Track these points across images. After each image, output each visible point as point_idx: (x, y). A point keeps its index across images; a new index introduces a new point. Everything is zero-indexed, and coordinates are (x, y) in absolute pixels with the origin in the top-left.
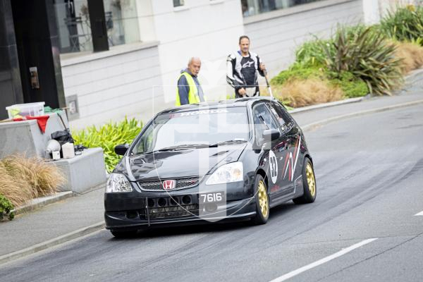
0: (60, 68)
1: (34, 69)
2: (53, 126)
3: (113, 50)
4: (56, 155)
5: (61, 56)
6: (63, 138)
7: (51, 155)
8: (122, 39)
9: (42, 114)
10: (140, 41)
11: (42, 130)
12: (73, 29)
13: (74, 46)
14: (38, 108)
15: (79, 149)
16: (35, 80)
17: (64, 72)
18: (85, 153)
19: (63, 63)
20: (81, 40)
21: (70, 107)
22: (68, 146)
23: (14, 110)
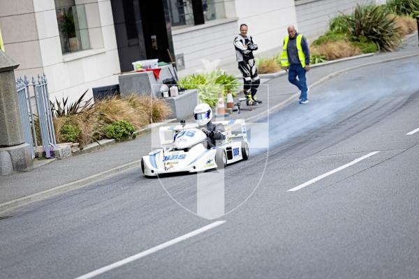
0: (171, 36)
1: (154, 37)
2: (164, 75)
3: (207, 24)
4: (166, 95)
5: (172, 28)
6: (171, 82)
7: (162, 94)
8: (213, 17)
9: (157, 67)
10: (225, 17)
11: (156, 77)
12: (181, 10)
13: (182, 22)
14: (154, 63)
15: (182, 90)
16: (155, 44)
17: (174, 39)
18: (186, 93)
19: (173, 33)
20: (187, 17)
21: (179, 62)
22: (174, 88)
23: (138, 65)
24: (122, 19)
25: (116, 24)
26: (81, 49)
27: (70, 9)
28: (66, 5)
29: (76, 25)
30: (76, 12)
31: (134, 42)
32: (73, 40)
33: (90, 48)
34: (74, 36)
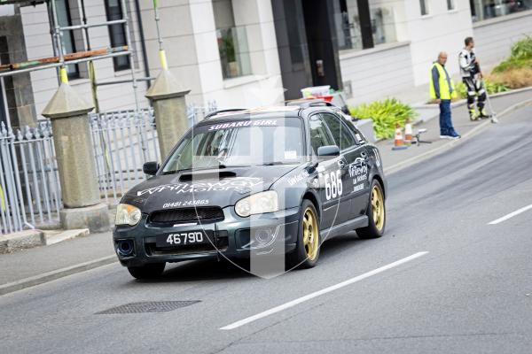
0: (339, 61)
1: (320, 62)
3: (377, 48)
5: (340, 52)
8: (383, 38)
9: (328, 95)
10: (396, 41)
12: (347, 32)
13: (348, 45)
14: (325, 90)
16: (321, 70)
17: (342, 64)
19: (341, 57)
20: (353, 40)
21: (347, 89)
23: (308, 92)
24: (286, 42)
25: (280, 48)
26: (241, 75)
27: (230, 31)
28: (226, 26)
29: (235, 48)
30: (236, 34)
31: (298, 67)
32: (232, 64)
33: (251, 74)
34: (234, 60)
